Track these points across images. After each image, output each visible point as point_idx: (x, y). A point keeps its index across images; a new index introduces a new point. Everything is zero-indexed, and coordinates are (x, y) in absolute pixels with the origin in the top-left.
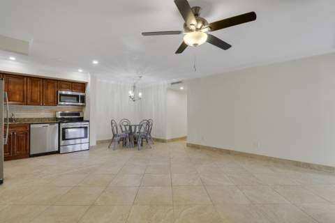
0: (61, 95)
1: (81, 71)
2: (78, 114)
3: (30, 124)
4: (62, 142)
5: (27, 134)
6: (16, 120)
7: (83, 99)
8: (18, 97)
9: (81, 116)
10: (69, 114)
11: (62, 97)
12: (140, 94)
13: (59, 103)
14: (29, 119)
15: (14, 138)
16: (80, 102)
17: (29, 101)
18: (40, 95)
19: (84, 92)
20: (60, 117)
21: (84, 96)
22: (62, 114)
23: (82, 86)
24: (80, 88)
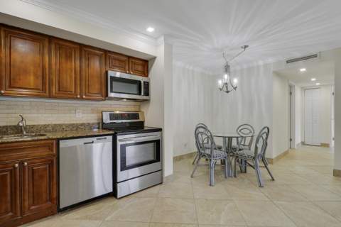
0: (114, 79)
1: (150, 30)
2: (136, 116)
3: (58, 140)
5: (53, 163)
6: (30, 129)
7: (147, 89)
8: (31, 79)
9: (141, 120)
10: (121, 116)
11: (114, 83)
12: (235, 81)
13: (110, 94)
14: (55, 128)
15: (22, 175)
16: (142, 94)
17: (54, 89)
18: (75, 78)
19: (147, 76)
20: (109, 121)
21: (148, 83)
22: (113, 116)
23: (144, 66)
24: (140, 68)
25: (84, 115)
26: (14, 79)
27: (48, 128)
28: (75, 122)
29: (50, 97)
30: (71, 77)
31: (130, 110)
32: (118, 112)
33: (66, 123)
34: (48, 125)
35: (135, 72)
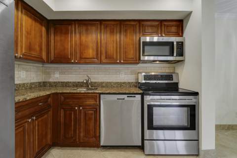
0: (145, 44)
2: (169, 77)
3: (100, 94)
4: (147, 133)
5: (97, 111)
6: (94, 85)
7: (181, 49)
9: (175, 81)
10: (155, 77)
11: (146, 48)
13: (142, 58)
16: (175, 54)
17: (103, 57)
18: (116, 47)
19: (182, 36)
20: (144, 81)
21: (182, 43)
22: (147, 77)
23: (178, 26)
24: (173, 29)
25: (126, 76)
26: (82, 53)
27: (103, 84)
28: (119, 81)
29: (101, 63)
30: (113, 47)
31: (164, 71)
32: (153, 74)
33: (114, 81)
34: (103, 82)
35: (168, 34)
